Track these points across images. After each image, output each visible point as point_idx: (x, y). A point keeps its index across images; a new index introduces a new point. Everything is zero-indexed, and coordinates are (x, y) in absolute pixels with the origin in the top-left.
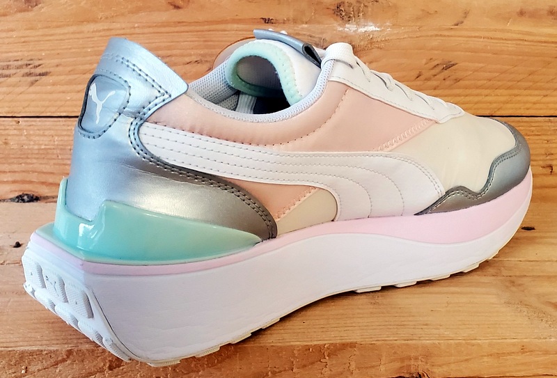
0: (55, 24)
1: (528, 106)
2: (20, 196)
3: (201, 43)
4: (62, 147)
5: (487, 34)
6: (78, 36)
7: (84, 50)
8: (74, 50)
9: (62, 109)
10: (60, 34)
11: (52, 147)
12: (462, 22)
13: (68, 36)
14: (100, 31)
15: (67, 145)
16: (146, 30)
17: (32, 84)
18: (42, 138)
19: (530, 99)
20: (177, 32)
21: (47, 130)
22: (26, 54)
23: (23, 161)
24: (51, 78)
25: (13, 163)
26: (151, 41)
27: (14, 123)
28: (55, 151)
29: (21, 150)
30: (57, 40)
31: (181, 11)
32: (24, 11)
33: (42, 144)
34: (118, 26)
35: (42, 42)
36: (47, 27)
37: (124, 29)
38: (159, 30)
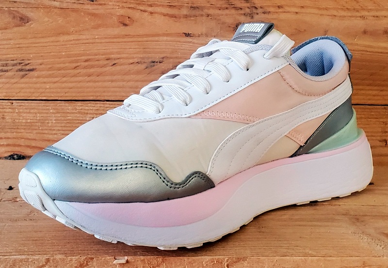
0: (40, 35)
1: (369, 97)
2: (12, 155)
3: (141, 50)
4: (42, 121)
6: (56, 44)
7: (61, 53)
8: (53, 54)
9: (43, 95)
10: (43, 43)
11: (35, 121)
13: (48, 44)
14: (71, 41)
15: (45, 120)
16: (103, 41)
17: (23, 76)
18: (28, 115)
19: (370, 92)
20: (125, 42)
21: (32, 109)
22: (19, 56)
23: (15, 130)
24: (36, 73)
25: (7, 132)
26: (106, 48)
27: (9, 104)
28: (37, 124)
29: (13, 122)
30: (41, 46)
31: (128, 28)
32: (19, 26)
33: (28, 119)
34: (84, 37)
35: (31, 48)
36: (34, 38)
37: (88, 39)
38: (112, 40)
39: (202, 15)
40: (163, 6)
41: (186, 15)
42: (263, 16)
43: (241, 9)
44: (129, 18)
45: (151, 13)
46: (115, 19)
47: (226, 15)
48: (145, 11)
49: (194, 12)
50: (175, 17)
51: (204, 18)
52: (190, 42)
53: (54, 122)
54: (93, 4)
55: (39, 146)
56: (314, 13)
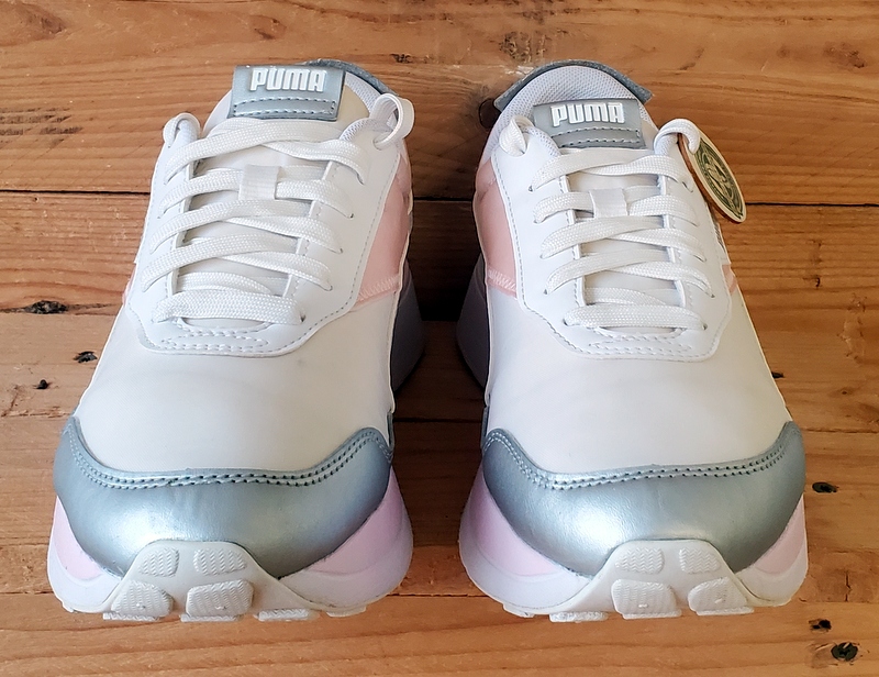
0: (87, 58)
1: (788, 189)
2: (39, 304)
4: (99, 236)
5: (729, 83)
6: (121, 76)
7: (131, 97)
8: (115, 97)
9: (100, 181)
10: (96, 73)
11: (86, 236)
12: (693, 65)
13: (107, 76)
14: (154, 70)
15: (108, 234)
16: (221, 71)
17: (55, 144)
18: (69, 223)
19: (791, 179)
21: (77, 211)
22: (45, 100)
23: (44, 254)
24: (83, 136)
25: (28, 257)
27: (29, 201)
28: (89, 242)
29: (39, 239)
30: (91, 81)
31: (273, 43)
32: (43, 38)
33: (69, 232)
34: (181, 62)
35: (68, 85)
36: (76, 63)
37: (188, 67)
39: (432, 17)
41: (399, 16)
42: (564, 17)
43: (517, 3)
44: (275, 21)
45: (323, 11)
46: (246, 23)
47: (485, 16)
48: (309, 7)
49: (415, 10)
50: (375, 20)
51: (437, 21)
52: (408, 75)
53: (125, 237)
55: (96, 285)
56: (676, 13)
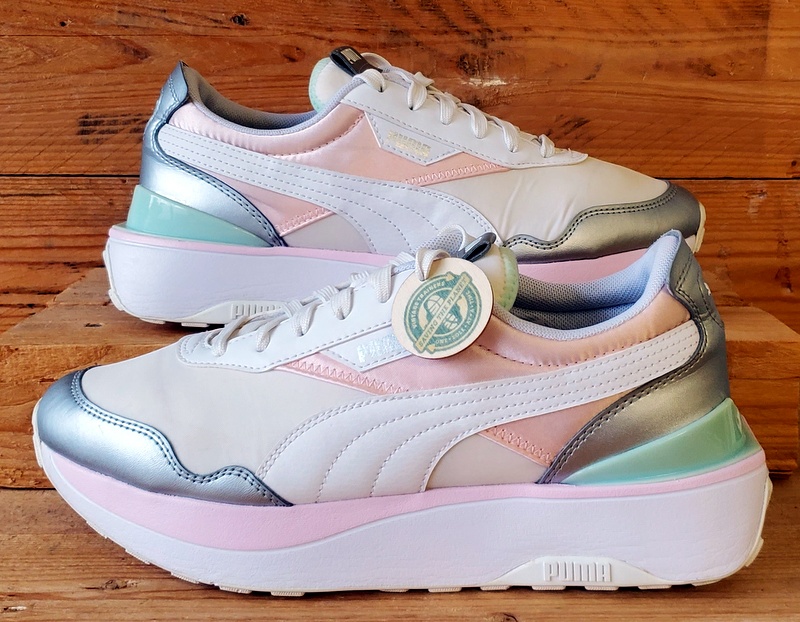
1: (666, 167)
5: (621, 89)
12: (594, 76)
16: (260, 85)
19: (670, 159)
20: (292, 86)
22: (134, 108)
27: (120, 182)
31: (296, 64)
32: (134, 63)
34: (231, 79)
37: (236, 83)
38: (273, 84)
39: (408, 44)
40: (348, 30)
41: (384, 44)
42: (501, 43)
43: (468, 33)
44: (298, 49)
45: (332, 41)
46: (277, 50)
47: (446, 42)
48: (321, 39)
49: (397, 39)
50: (368, 47)
51: (412, 48)
54: (243, 29)
56: (580, 39)
